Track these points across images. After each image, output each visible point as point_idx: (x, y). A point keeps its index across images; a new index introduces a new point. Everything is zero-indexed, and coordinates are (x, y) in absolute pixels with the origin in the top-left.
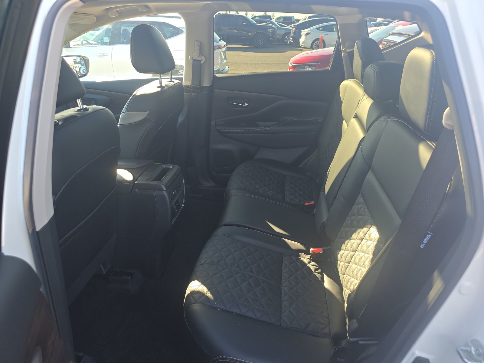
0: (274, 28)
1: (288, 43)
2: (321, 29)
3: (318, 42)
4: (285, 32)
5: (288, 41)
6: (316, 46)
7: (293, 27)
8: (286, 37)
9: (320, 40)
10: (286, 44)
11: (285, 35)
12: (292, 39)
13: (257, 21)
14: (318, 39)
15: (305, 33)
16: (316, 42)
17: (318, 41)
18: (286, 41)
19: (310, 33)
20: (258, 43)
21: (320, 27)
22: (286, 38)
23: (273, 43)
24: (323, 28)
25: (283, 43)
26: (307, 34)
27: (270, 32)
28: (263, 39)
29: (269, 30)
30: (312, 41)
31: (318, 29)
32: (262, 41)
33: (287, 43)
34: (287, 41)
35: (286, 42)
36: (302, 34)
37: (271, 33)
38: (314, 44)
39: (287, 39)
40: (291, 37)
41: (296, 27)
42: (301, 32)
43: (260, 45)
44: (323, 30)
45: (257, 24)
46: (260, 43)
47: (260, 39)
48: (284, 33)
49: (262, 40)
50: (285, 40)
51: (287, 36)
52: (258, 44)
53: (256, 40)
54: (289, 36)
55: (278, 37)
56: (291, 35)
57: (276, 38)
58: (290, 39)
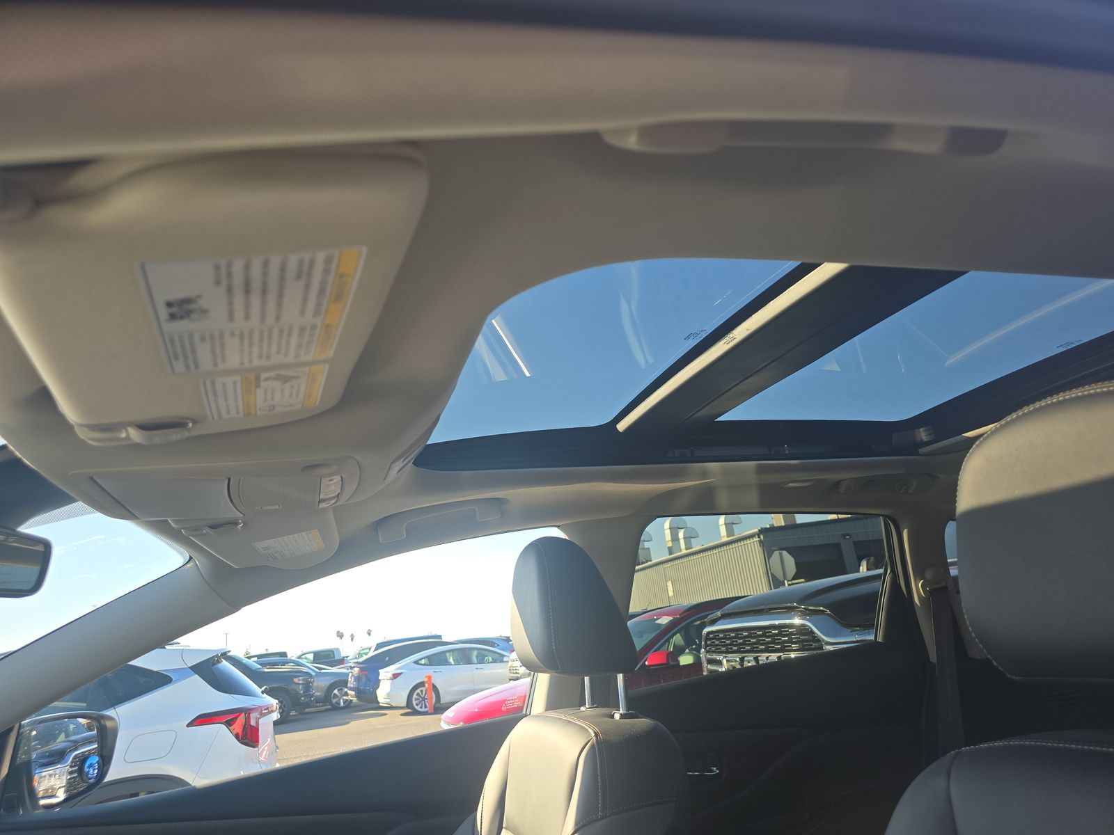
0: (308, 673)
1: (342, 704)
2: (423, 662)
3: (422, 691)
4: (332, 681)
5: (342, 701)
6: (419, 699)
7: (354, 667)
8: (336, 691)
9: (426, 685)
10: (336, 708)
11: (331, 687)
12: (353, 693)
13: (264, 665)
14: (421, 684)
15: (390, 675)
16: (418, 691)
17: (420, 689)
18: (334, 701)
19: (400, 674)
21: (421, 659)
22: (335, 694)
23: (307, 710)
24: (429, 660)
25: (329, 707)
26: (395, 676)
27: (299, 684)
29: (296, 680)
30: (408, 691)
31: (416, 662)
33: (339, 704)
34: (340, 700)
35: (336, 703)
36: (380, 678)
37: (301, 686)
38: (415, 696)
39: (338, 696)
40: (351, 689)
41: (362, 666)
42: (379, 674)
44: (430, 664)
45: (266, 670)
48: (328, 683)
50: (334, 698)
51: (338, 690)
54: (342, 689)
55: (318, 694)
56: (349, 685)
57: (312, 696)
58: (346, 694)
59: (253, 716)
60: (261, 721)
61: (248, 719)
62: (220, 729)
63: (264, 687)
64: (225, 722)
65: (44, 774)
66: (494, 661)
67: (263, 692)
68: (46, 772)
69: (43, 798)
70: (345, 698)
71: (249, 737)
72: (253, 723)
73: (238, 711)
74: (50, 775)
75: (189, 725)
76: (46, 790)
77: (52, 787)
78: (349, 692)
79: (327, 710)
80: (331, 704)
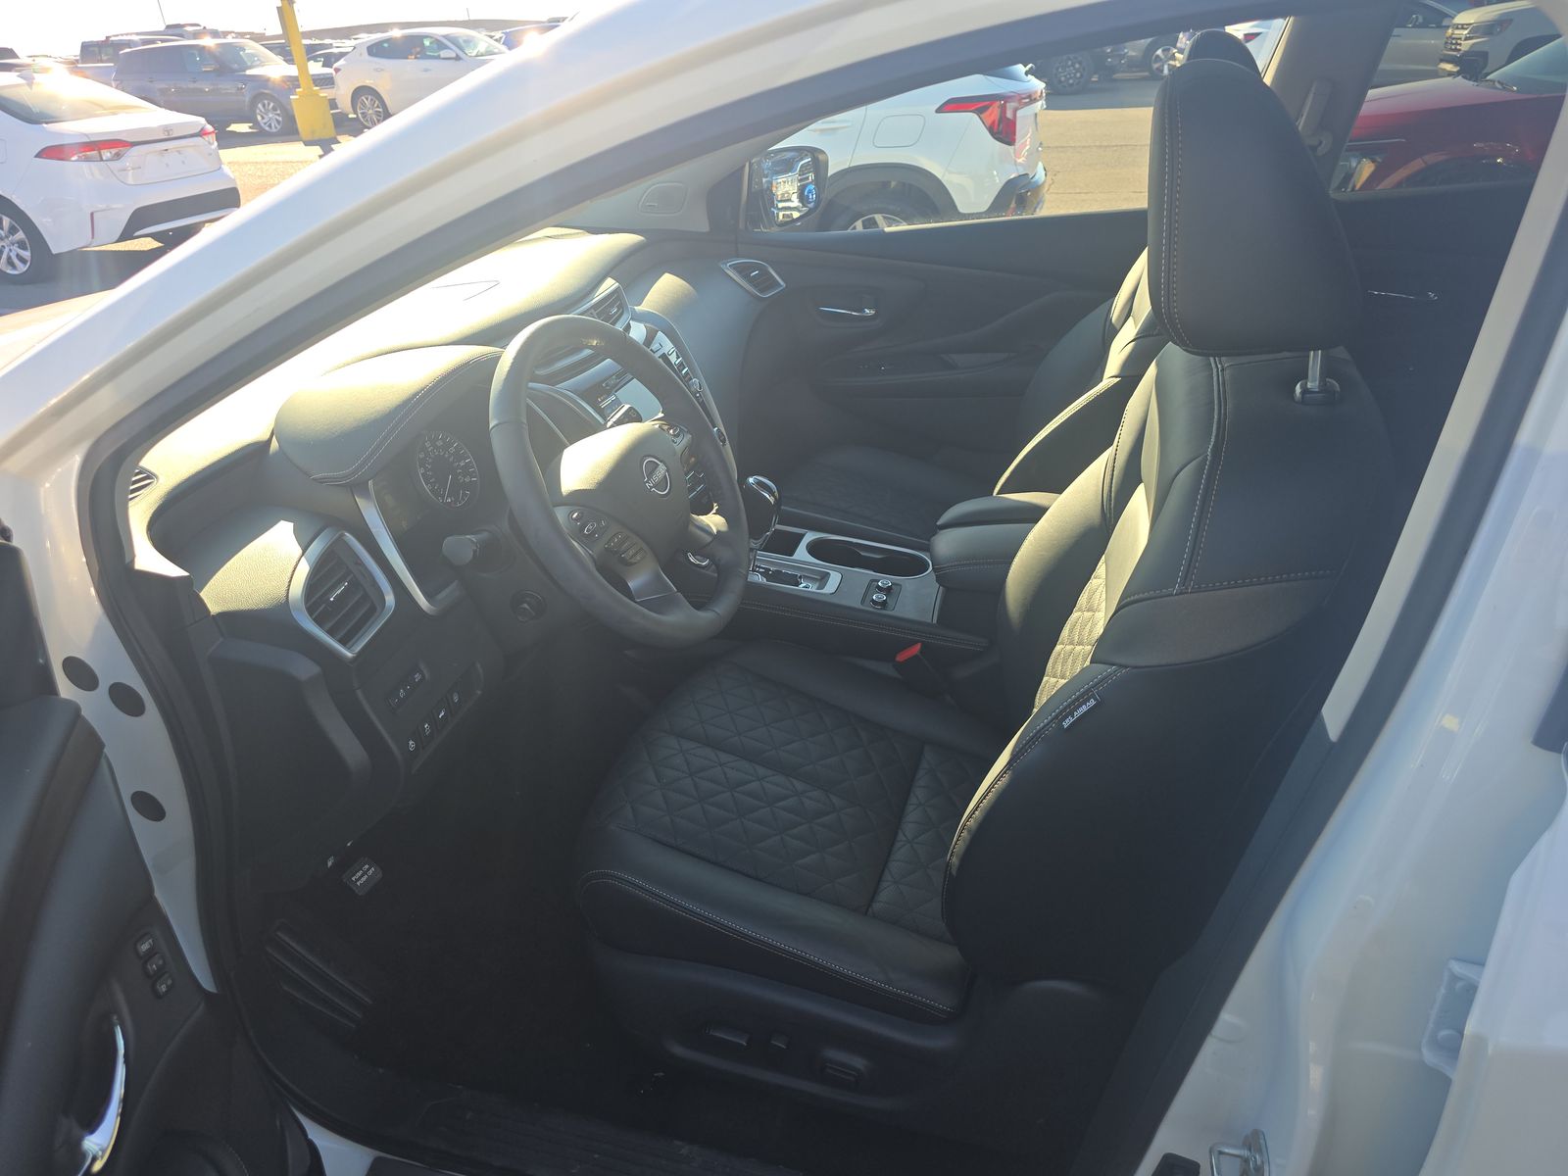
1: (1166, 71)
5: (1166, 67)
8: (1159, 52)
10: (1156, 76)
11: (1154, 46)
18: (1155, 66)
19: (1258, 34)
20: (1063, 79)
22: (1158, 56)
23: (1115, 77)
25: (1147, 74)
26: (1248, 37)
28: (1080, 63)
32: (1077, 71)
33: (1162, 71)
34: (1163, 66)
35: (1157, 69)
39: (1161, 60)
43: (1072, 85)
46: (1071, 78)
47: (1070, 63)
48: (1150, 39)
49: (1077, 66)
50: (1156, 63)
51: (1163, 51)
52: (1060, 82)
53: (1057, 69)
54: (1169, 50)
55: (1134, 54)
56: (1178, 45)
57: (1123, 56)
58: (1173, 58)
59: (1010, 106)
60: (1020, 113)
61: (1003, 109)
62: (971, 118)
63: (1030, 65)
64: (976, 109)
65: (779, 181)
66: (1424, 25)
67: (1027, 73)
68: (781, 179)
69: (781, 201)
70: (1172, 62)
71: (1004, 132)
72: (1009, 115)
73: (992, 99)
74: (784, 182)
75: (939, 110)
76: (783, 195)
77: (787, 192)
78: (1177, 55)
79: (1144, 79)
80: (1150, 69)
